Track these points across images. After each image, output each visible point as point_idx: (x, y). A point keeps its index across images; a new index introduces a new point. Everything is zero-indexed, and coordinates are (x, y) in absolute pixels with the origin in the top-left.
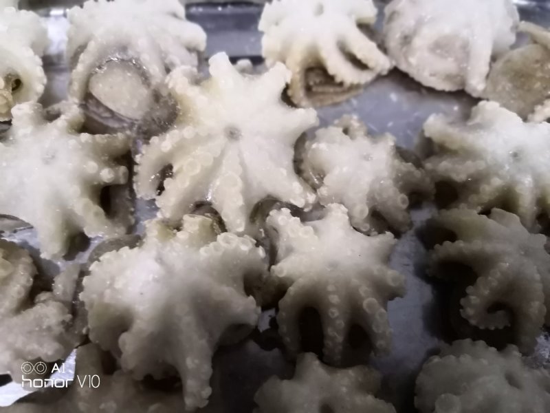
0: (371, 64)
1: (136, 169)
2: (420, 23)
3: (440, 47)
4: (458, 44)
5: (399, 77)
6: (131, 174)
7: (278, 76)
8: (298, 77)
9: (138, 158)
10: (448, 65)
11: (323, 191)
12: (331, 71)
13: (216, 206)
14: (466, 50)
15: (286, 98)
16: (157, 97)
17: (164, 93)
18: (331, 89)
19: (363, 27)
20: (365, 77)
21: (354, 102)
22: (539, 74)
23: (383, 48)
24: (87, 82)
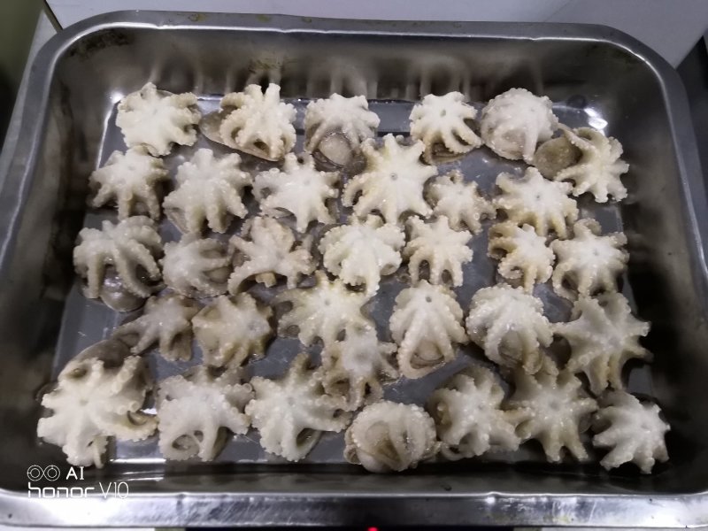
0: (470, 143)
1: (343, 191)
2: (499, 122)
3: (509, 136)
4: (519, 135)
5: (485, 149)
6: (341, 193)
7: (419, 148)
8: (429, 148)
9: (345, 185)
10: (513, 146)
11: (437, 209)
12: (447, 146)
13: (382, 212)
14: (523, 139)
15: (422, 160)
16: (353, 154)
17: (358, 152)
18: (445, 155)
19: (467, 121)
20: (466, 149)
21: (460, 163)
22: (561, 155)
23: (477, 132)
24: (318, 144)
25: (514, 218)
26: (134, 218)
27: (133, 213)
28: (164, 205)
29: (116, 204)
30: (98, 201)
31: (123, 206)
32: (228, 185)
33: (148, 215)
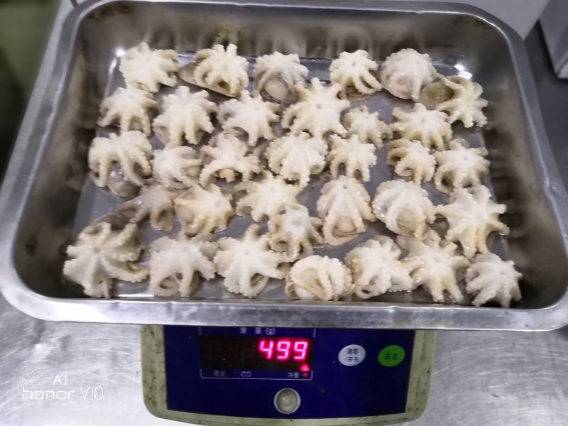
0: (373, 86)
1: (283, 117)
2: (393, 71)
3: (401, 81)
4: (408, 80)
5: (385, 92)
6: (281, 118)
7: (336, 88)
8: (344, 89)
9: (284, 112)
10: (404, 88)
11: (350, 129)
12: (357, 88)
13: (310, 131)
14: (411, 82)
15: (339, 96)
16: (290, 92)
17: (293, 91)
18: (356, 95)
19: (371, 71)
20: (370, 91)
21: (366, 101)
22: (439, 94)
23: (379, 80)
24: (264, 86)
25: (406, 136)
26: (131, 132)
27: (131, 128)
28: (154, 125)
29: (119, 124)
30: (104, 122)
31: (124, 125)
32: (200, 108)
33: (142, 131)
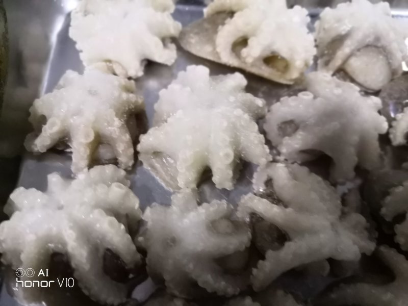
1: (394, 123)
6: (389, 127)
9: (398, 117)
16: (393, 74)
24: (345, 61)
26: (97, 169)
27: (94, 161)
28: (139, 147)
29: (68, 147)
30: (41, 143)
31: (79, 150)
32: (246, 116)
